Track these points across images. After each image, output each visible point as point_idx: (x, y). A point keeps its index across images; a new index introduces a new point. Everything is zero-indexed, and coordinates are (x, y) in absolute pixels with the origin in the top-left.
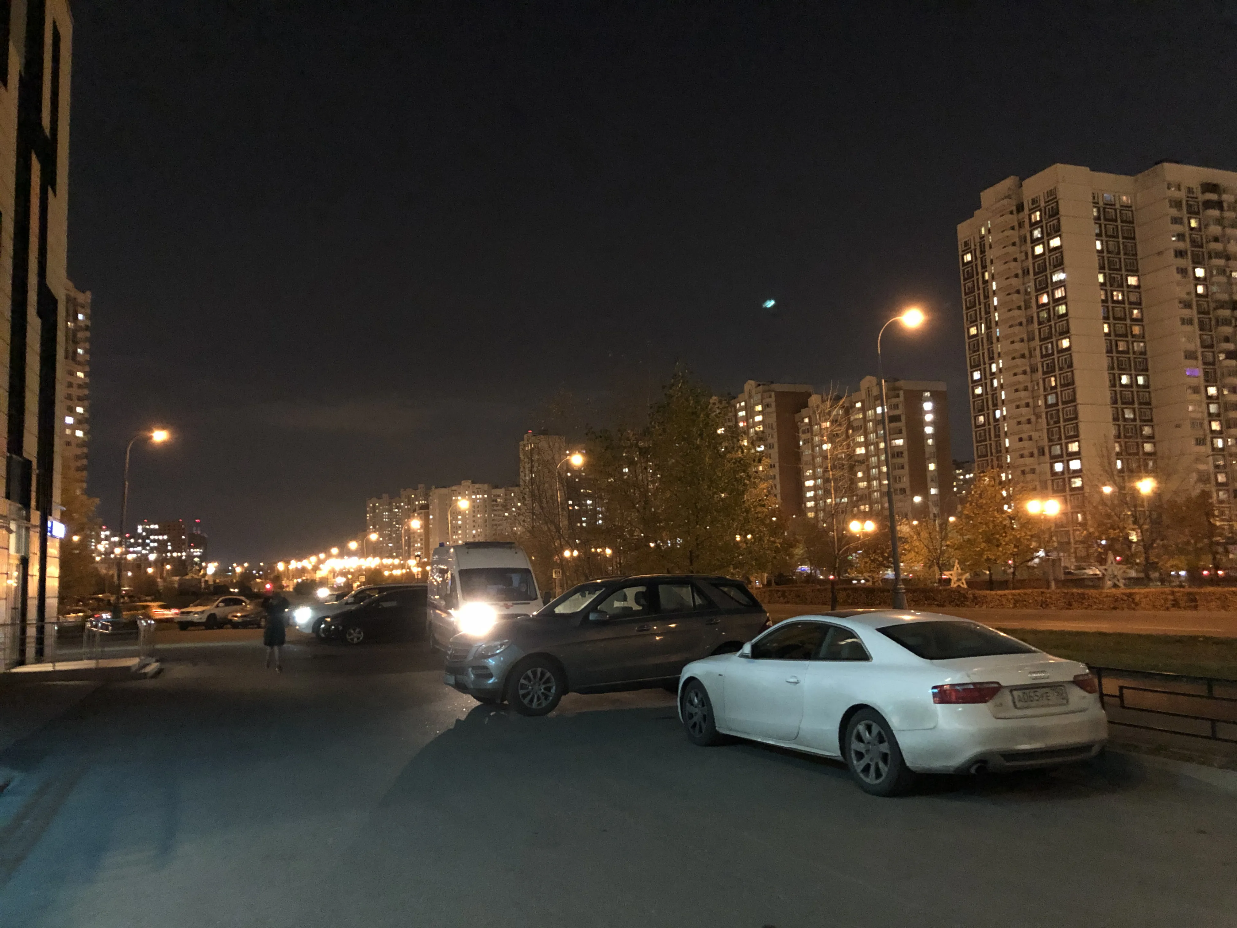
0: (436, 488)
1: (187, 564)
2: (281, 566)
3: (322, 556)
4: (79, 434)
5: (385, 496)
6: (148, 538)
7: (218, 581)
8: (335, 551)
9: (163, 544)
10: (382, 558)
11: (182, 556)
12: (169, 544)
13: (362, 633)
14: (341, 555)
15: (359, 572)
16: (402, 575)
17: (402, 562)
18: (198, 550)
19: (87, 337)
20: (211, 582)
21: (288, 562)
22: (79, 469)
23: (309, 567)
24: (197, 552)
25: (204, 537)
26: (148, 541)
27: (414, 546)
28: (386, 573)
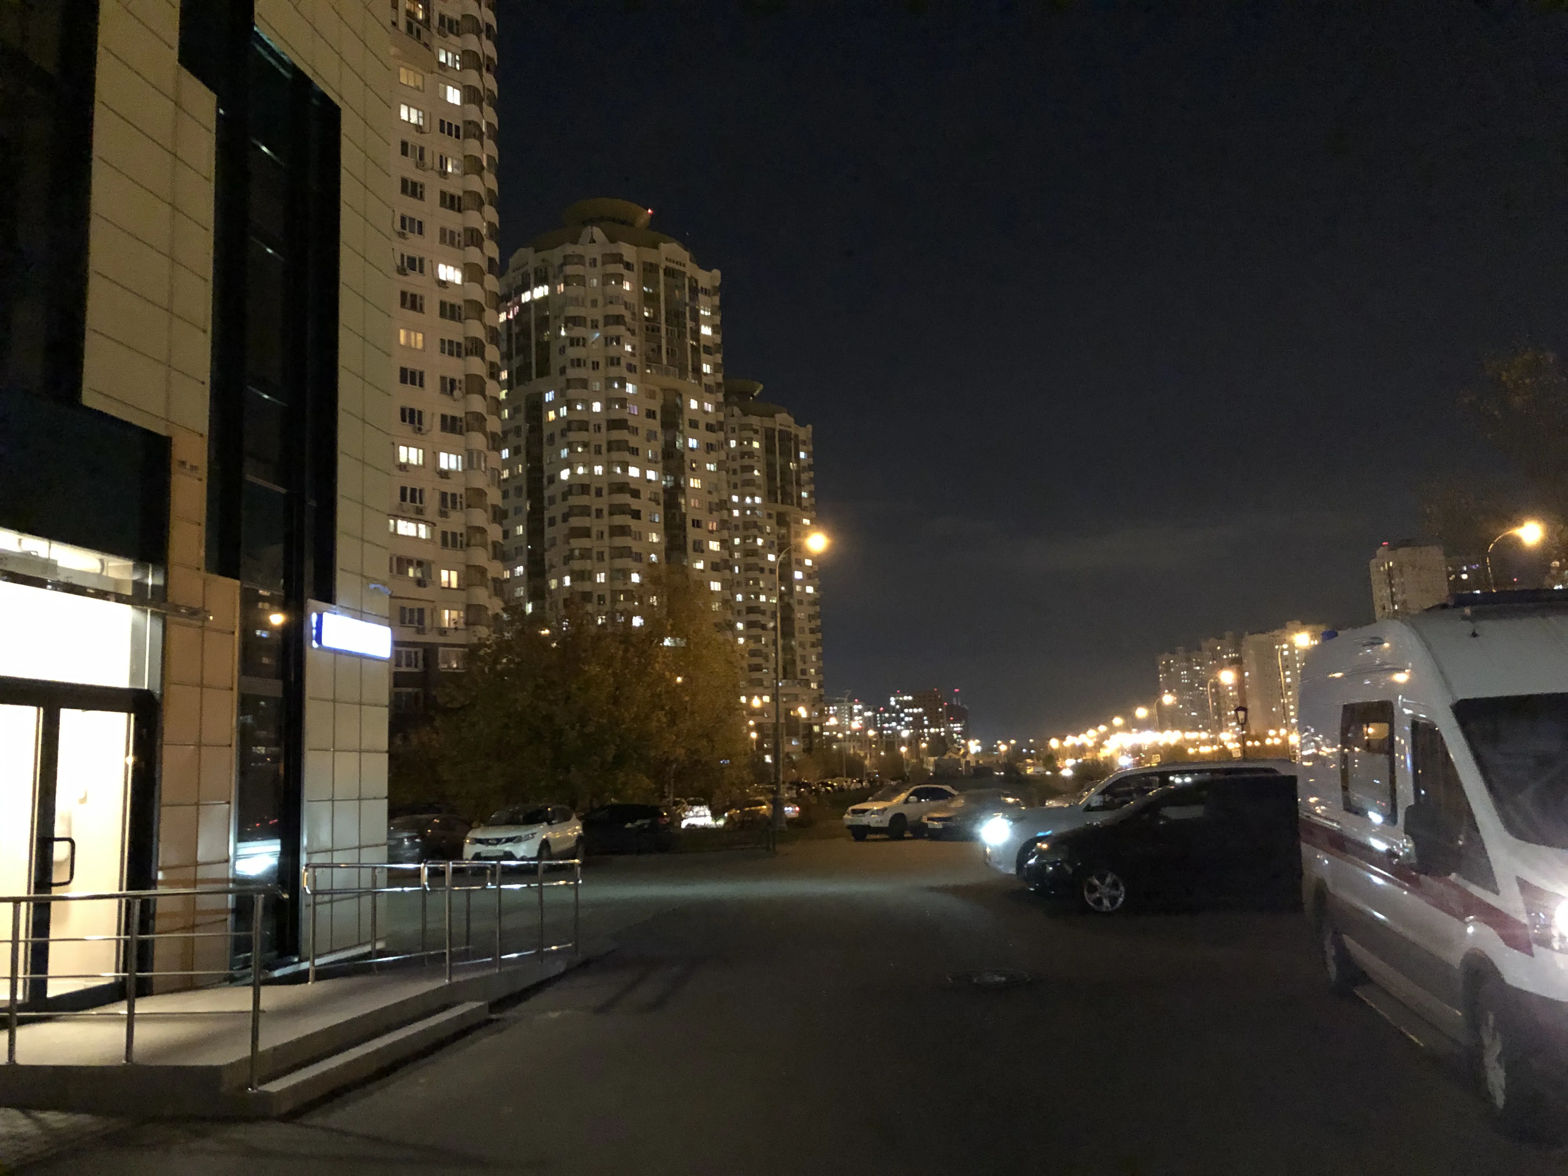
0: (1249, 634)
1: (947, 740)
2: (1054, 743)
3: (1103, 728)
4: (810, 590)
5: (1180, 649)
6: (903, 712)
7: (981, 762)
8: (1118, 721)
9: (918, 718)
10: (1183, 730)
11: (940, 732)
12: (925, 718)
13: (1122, 888)
14: (1127, 728)
15: (1155, 750)
16: (1214, 753)
17: (1211, 736)
18: (959, 725)
19: (811, 478)
20: (973, 764)
21: (1062, 738)
22: (812, 631)
23: (1090, 744)
24: (957, 727)
25: (964, 709)
26: (902, 715)
27: (1226, 714)
28: (1191, 751)
